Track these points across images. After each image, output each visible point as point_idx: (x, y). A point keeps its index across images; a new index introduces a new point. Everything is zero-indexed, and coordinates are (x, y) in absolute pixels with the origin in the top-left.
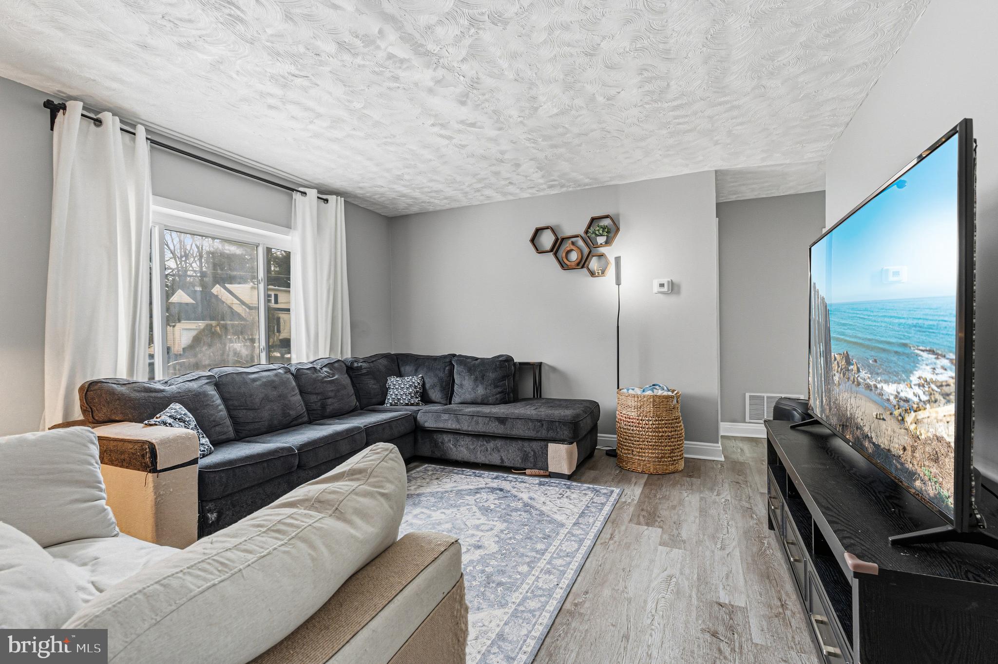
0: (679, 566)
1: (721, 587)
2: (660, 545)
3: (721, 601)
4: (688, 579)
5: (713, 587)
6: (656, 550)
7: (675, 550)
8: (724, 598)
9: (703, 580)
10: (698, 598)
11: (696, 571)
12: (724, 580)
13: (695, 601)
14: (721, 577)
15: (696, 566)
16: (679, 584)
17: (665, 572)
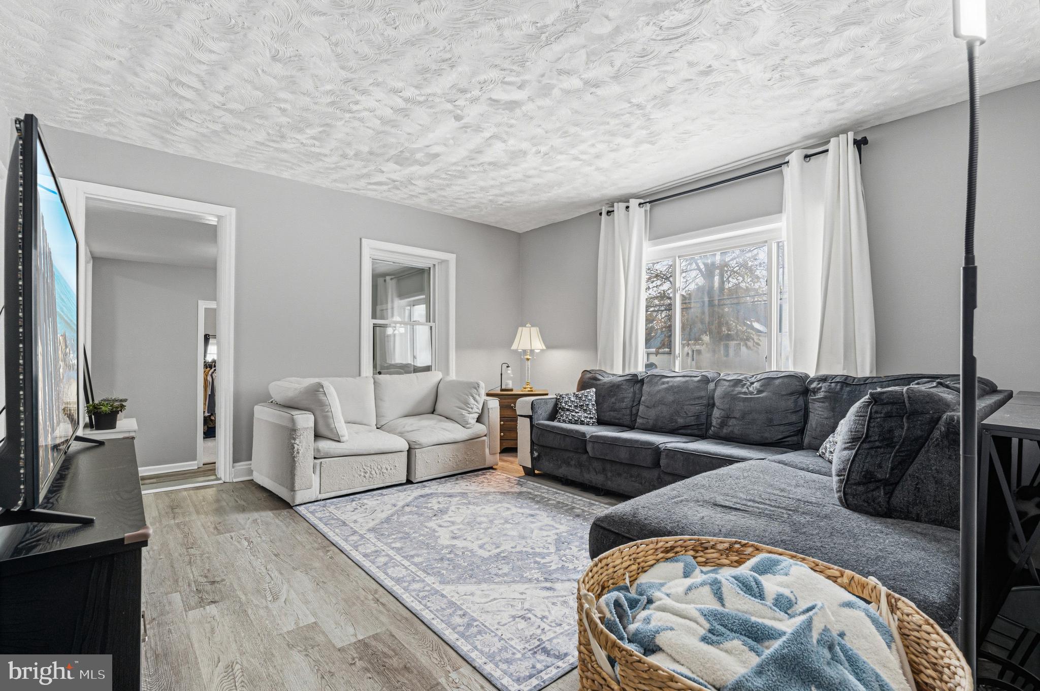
0: (275, 613)
1: (217, 617)
2: (315, 623)
3: (213, 605)
4: (256, 606)
5: (226, 612)
6: (314, 614)
7: (292, 627)
8: (212, 609)
9: (241, 613)
10: (237, 596)
11: (252, 617)
12: (216, 625)
13: (239, 593)
14: (220, 625)
15: (255, 623)
16: (263, 598)
17: (284, 600)
